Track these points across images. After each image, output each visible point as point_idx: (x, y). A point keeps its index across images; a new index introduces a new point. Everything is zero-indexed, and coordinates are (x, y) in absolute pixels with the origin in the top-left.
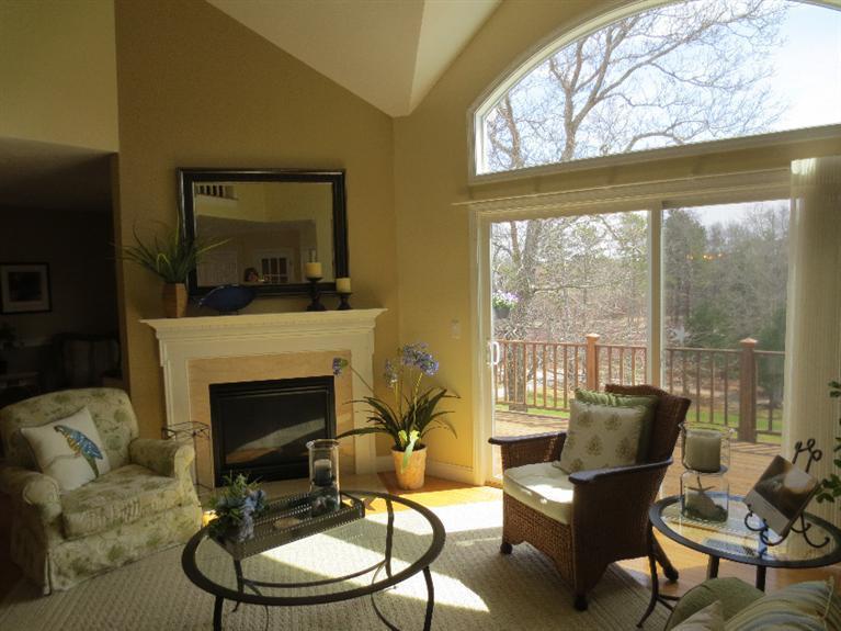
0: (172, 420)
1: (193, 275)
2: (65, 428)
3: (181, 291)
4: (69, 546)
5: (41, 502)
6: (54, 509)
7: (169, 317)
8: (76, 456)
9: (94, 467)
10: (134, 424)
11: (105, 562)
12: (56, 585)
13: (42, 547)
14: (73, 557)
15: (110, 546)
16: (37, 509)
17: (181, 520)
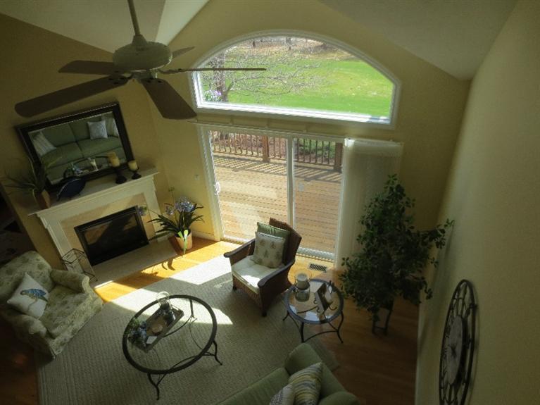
0: (62, 252)
1: (48, 182)
2: (25, 291)
3: (45, 194)
4: (56, 340)
5: (38, 331)
6: (43, 330)
7: (43, 209)
8: (36, 301)
9: (45, 299)
10: (48, 266)
11: (71, 337)
12: (56, 353)
13: (47, 345)
14: (59, 342)
15: (71, 331)
16: (38, 334)
17: (94, 307)
